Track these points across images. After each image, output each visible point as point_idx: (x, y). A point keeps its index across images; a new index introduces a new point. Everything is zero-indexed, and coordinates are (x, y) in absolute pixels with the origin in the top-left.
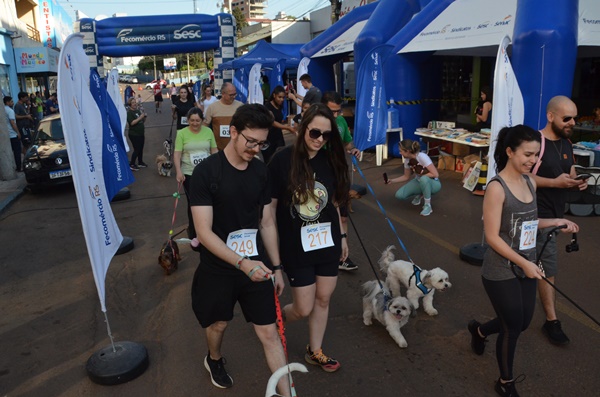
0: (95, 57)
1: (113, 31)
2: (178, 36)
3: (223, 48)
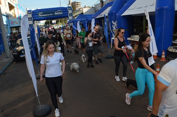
0: (32, 21)
1: (37, 13)
2: (56, 14)
3: (69, 17)
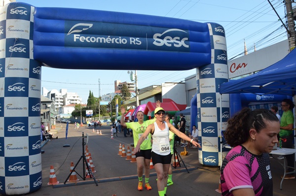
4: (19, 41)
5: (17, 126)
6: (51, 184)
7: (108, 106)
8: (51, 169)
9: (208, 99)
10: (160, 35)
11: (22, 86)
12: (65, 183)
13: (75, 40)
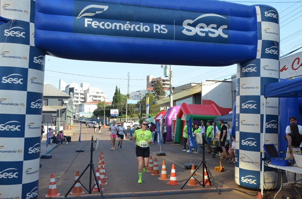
0: (28, 47)
1: (70, 6)
2: (189, 30)
3: (264, 62)
4: (16, 23)
5: (10, 124)
6: (49, 196)
7: (137, 106)
8: (51, 178)
9: (249, 103)
10: (191, 22)
11: (19, 78)
12: (66, 196)
13: (86, 26)
